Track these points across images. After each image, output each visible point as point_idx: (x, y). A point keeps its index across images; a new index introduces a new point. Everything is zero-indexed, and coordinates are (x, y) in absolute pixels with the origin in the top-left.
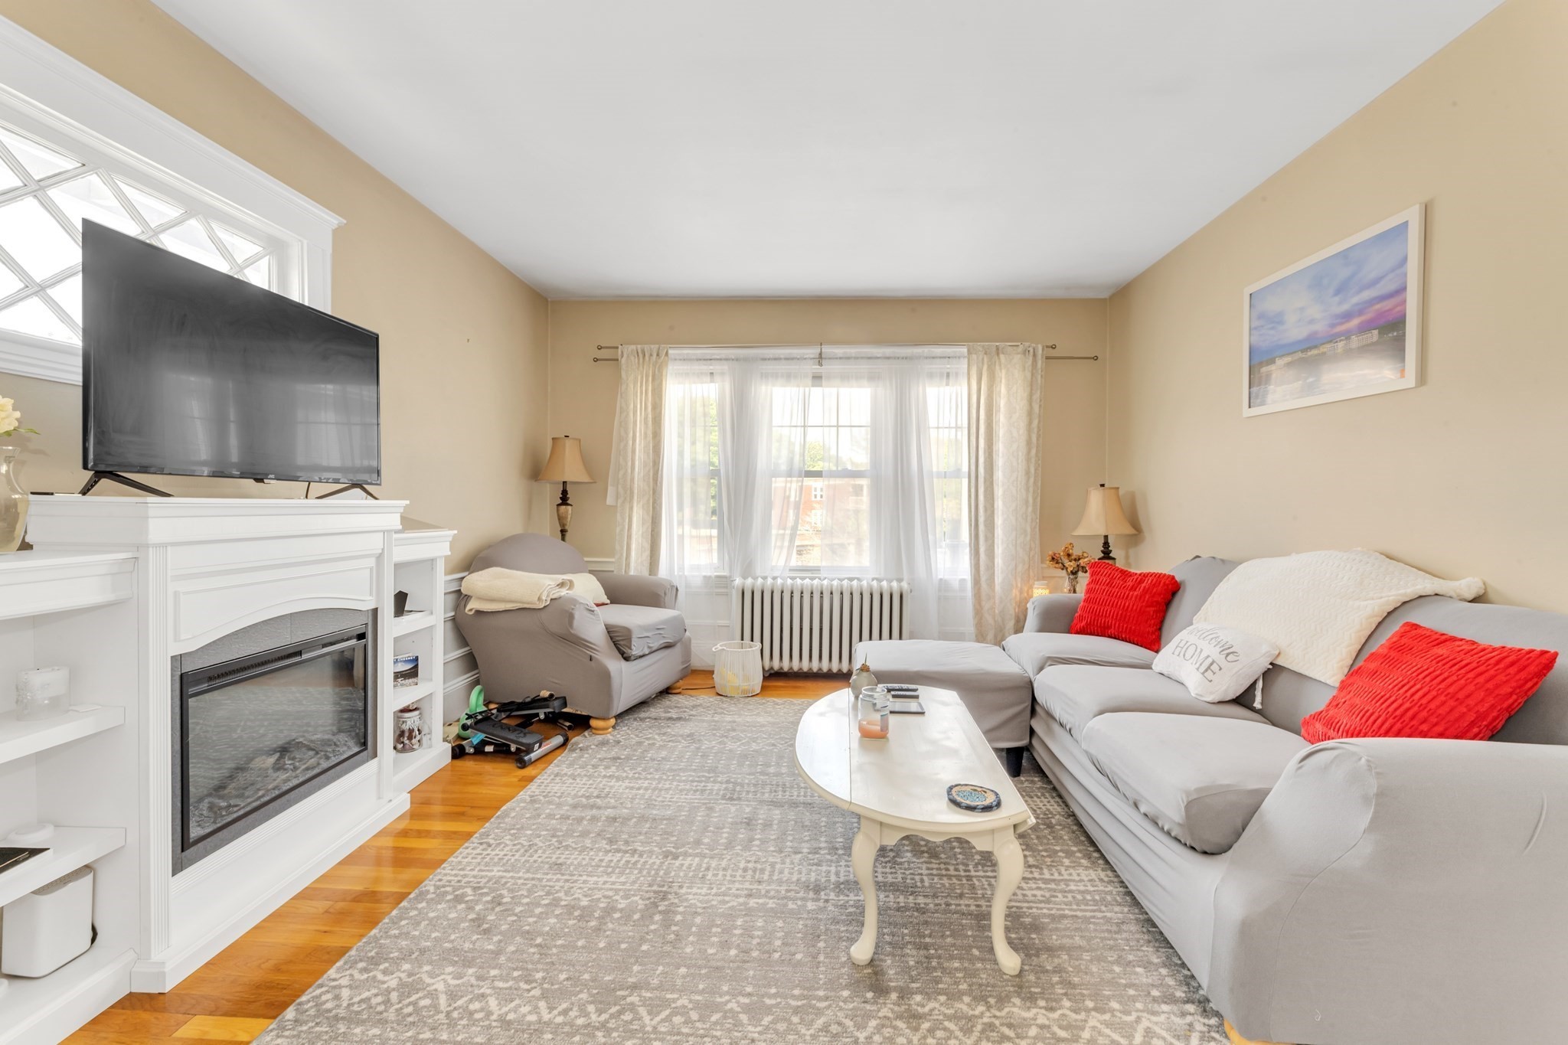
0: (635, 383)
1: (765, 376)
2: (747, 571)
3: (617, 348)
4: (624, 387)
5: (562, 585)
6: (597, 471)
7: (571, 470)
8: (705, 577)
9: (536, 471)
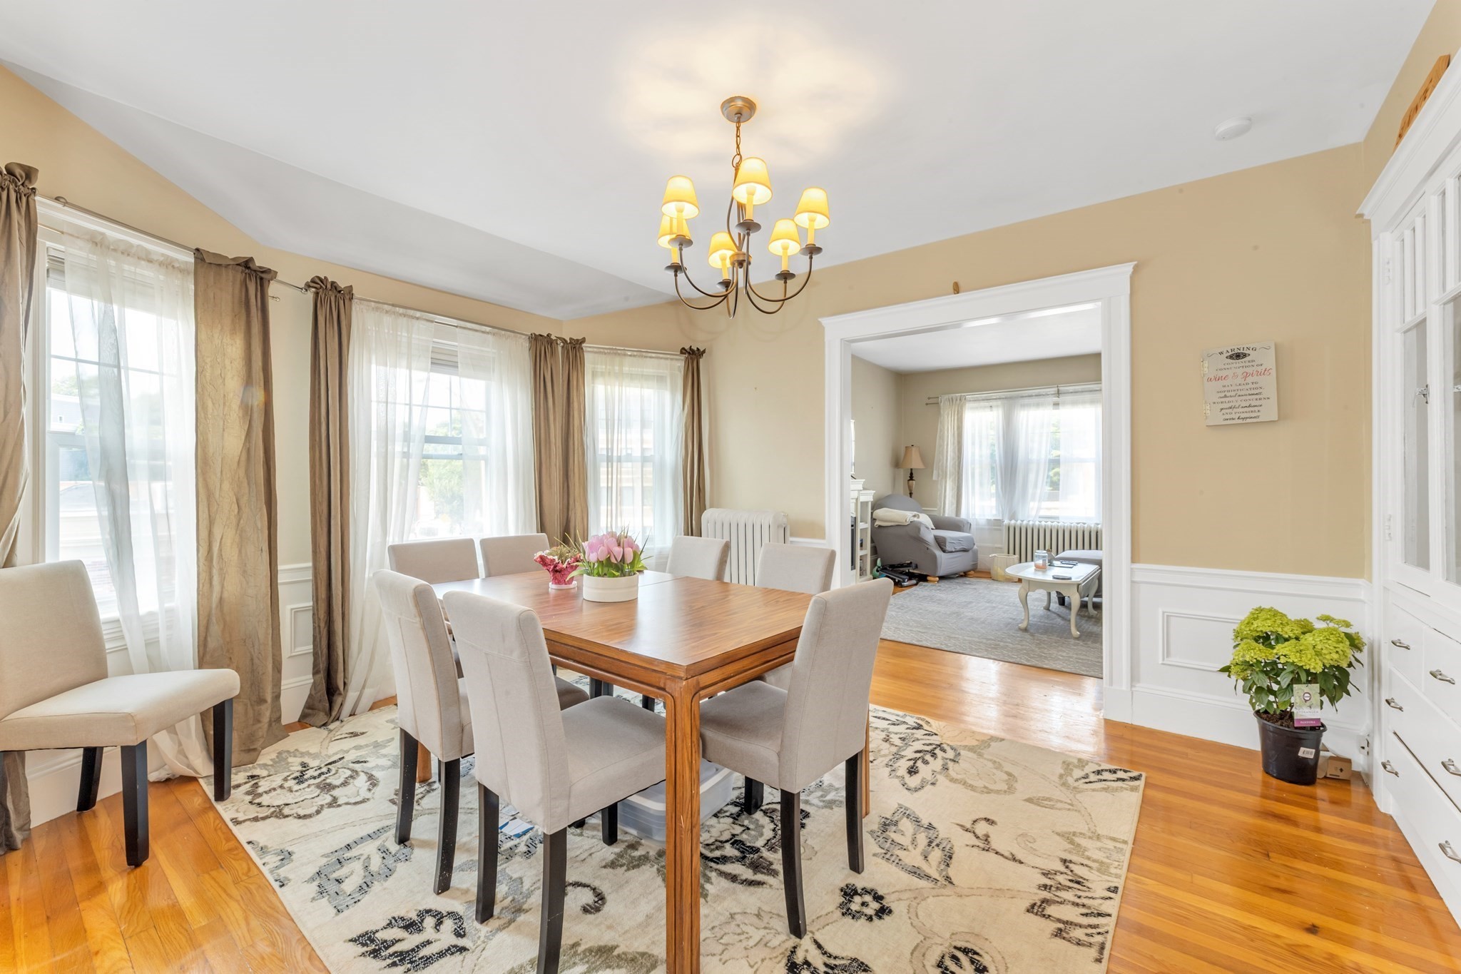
0: (948, 417)
1: (1023, 406)
2: (1013, 517)
3: (938, 398)
4: (942, 418)
5: (914, 516)
6: (928, 461)
7: (916, 463)
8: (988, 520)
9: (897, 463)
